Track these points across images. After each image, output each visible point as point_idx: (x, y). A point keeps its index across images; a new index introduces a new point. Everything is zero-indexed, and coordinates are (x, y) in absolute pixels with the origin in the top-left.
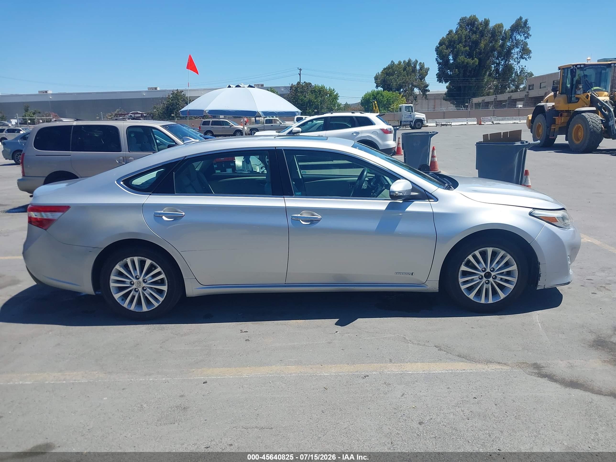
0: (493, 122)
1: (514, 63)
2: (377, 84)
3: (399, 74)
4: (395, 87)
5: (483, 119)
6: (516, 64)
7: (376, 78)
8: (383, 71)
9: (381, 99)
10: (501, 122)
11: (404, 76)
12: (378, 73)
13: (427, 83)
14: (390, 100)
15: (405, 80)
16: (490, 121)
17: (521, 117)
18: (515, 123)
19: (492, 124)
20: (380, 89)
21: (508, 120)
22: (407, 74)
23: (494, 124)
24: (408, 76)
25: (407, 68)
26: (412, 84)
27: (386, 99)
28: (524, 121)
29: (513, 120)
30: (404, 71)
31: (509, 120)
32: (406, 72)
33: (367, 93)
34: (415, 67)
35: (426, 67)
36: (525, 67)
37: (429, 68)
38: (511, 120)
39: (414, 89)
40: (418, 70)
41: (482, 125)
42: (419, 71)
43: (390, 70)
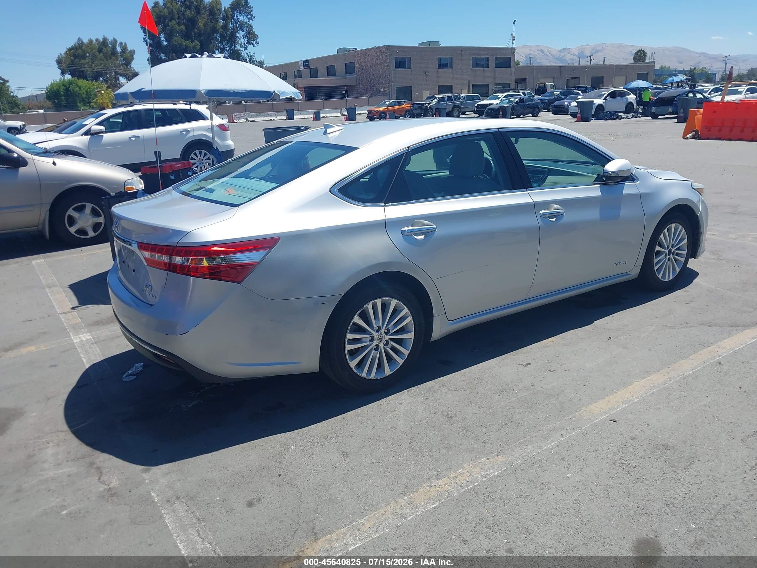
0: (247, 120)
1: (241, 49)
2: (61, 69)
3: (94, 58)
4: (92, 75)
5: (235, 115)
6: (244, 50)
7: (59, 62)
8: (66, 52)
9: (77, 91)
10: (256, 119)
11: (101, 60)
12: (61, 54)
13: (136, 71)
14: (90, 92)
15: (105, 66)
16: (243, 118)
17: (276, 113)
18: (271, 120)
19: (245, 122)
20: (68, 77)
21: (263, 116)
22: (106, 57)
23: (248, 122)
24: (107, 60)
25: (104, 50)
26: (115, 71)
27: (84, 91)
28: (280, 117)
29: (268, 116)
30: (99, 54)
31: (265, 117)
32: (103, 54)
33: (53, 82)
34: (114, 48)
35: (129, 48)
36: (254, 55)
37: (135, 51)
38: (266, 117)
39: (119, 78)
40: (119, 52)
41: (234, 123)
42: (121, 54)
43: (78, 51)
